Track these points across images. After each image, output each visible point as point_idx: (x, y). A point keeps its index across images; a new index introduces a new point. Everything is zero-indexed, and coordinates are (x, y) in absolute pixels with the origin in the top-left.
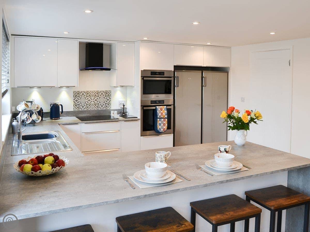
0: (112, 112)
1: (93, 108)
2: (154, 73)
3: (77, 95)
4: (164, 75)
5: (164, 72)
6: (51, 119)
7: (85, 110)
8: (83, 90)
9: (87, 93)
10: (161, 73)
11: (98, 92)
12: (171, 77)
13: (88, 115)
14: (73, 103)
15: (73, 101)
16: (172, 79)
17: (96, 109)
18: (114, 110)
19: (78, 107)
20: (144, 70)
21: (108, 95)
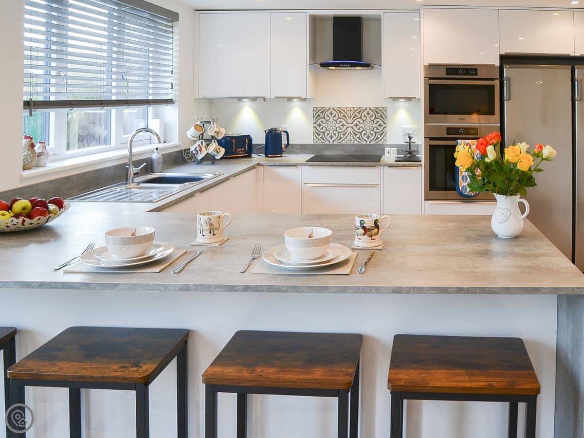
0: (387, 149)
1: (350, 140)
2: (453, 70)
3: (320, 115)
4: (476, 75)
5: (476, 69)
6: (266, 156)
7: (335, 143)
8: (331, 107)
9: (340, 111)
10: (470, 71)
11: (360, 111)
12: (493, 79)
13: (341, 153)
14: (312, 130)
15: (313, 125)
16: (497, 83)
17: (356, 142)
18: (392, 146)
19: (322, 138)
20: (430, 65)
21: (380, 115)
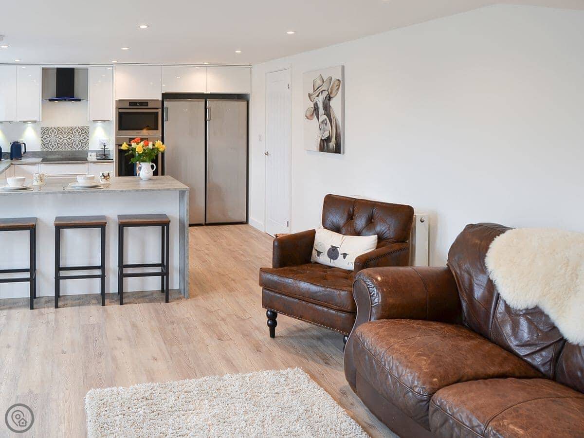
0: (89, 154)
1: (65, 148)
2: (133, 103)
3: (45, 132)
4: (147, 106)
5: (147, 102)
6: (11, 159)
7: (55, 150)
8: (53, 127)
9: (58, 129)
10: (144, 103)
11: (72, 129)
12: (157, 109)
13: (60, 156)
14: (40, 142)
15: (41, 139)
16: (160, 111)
17: (69, 149)
18: (92, 151)
19: (46, 147)
20: (120, 100)
21: (85, 132)
